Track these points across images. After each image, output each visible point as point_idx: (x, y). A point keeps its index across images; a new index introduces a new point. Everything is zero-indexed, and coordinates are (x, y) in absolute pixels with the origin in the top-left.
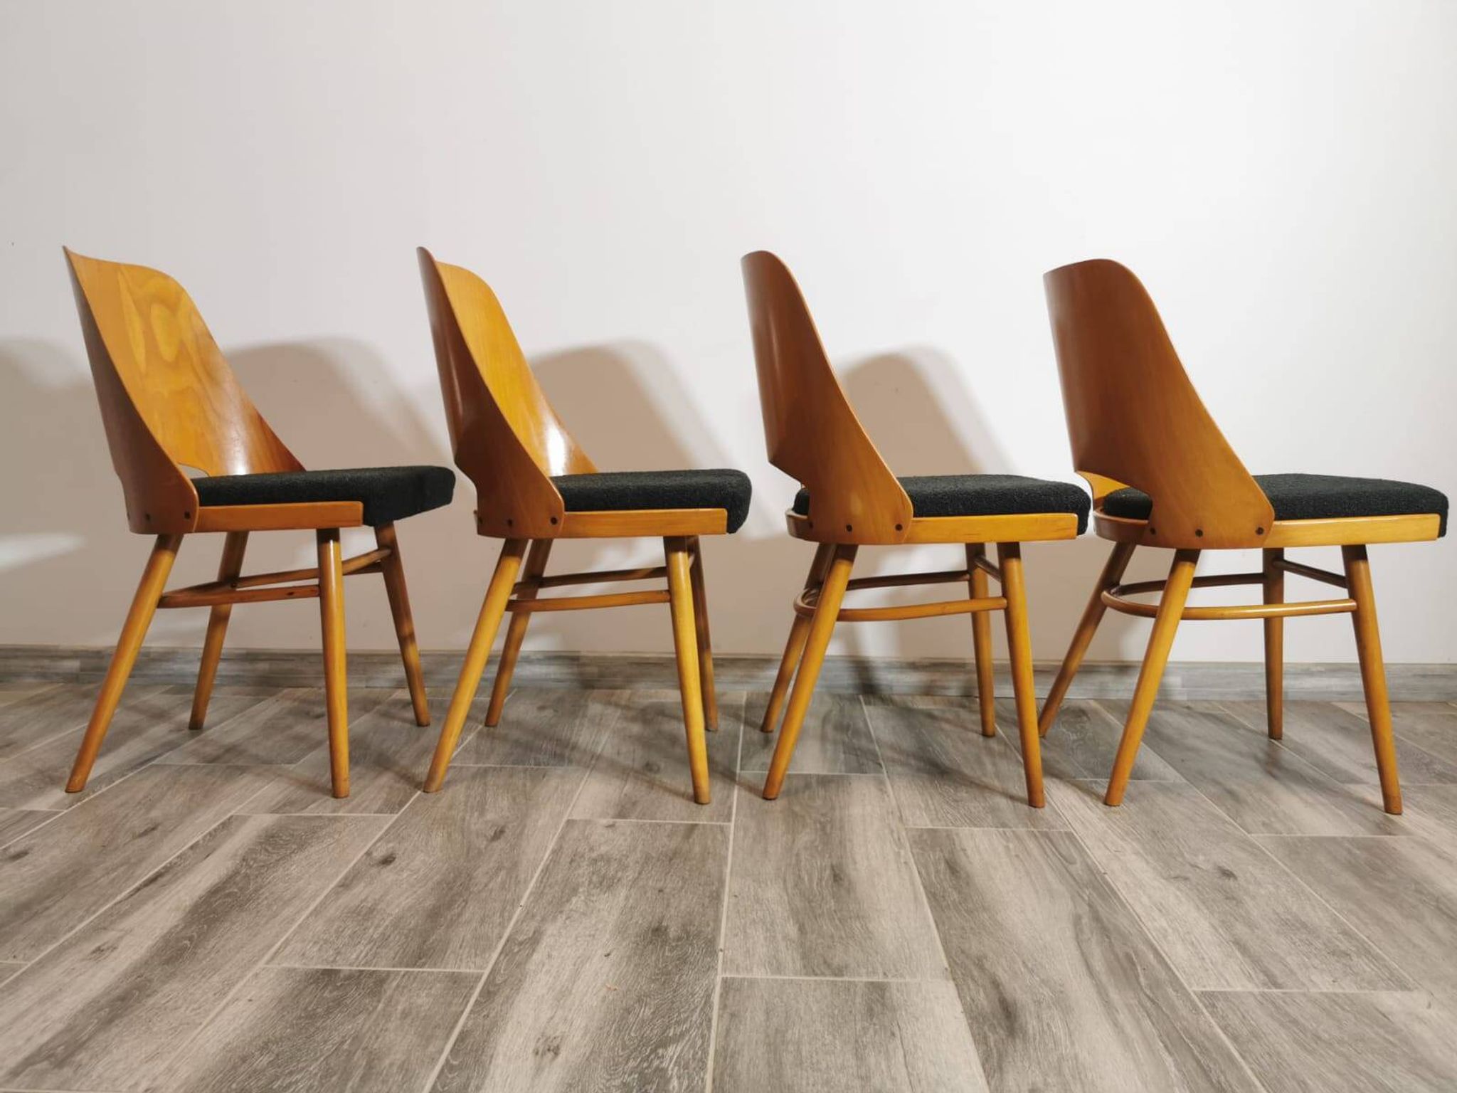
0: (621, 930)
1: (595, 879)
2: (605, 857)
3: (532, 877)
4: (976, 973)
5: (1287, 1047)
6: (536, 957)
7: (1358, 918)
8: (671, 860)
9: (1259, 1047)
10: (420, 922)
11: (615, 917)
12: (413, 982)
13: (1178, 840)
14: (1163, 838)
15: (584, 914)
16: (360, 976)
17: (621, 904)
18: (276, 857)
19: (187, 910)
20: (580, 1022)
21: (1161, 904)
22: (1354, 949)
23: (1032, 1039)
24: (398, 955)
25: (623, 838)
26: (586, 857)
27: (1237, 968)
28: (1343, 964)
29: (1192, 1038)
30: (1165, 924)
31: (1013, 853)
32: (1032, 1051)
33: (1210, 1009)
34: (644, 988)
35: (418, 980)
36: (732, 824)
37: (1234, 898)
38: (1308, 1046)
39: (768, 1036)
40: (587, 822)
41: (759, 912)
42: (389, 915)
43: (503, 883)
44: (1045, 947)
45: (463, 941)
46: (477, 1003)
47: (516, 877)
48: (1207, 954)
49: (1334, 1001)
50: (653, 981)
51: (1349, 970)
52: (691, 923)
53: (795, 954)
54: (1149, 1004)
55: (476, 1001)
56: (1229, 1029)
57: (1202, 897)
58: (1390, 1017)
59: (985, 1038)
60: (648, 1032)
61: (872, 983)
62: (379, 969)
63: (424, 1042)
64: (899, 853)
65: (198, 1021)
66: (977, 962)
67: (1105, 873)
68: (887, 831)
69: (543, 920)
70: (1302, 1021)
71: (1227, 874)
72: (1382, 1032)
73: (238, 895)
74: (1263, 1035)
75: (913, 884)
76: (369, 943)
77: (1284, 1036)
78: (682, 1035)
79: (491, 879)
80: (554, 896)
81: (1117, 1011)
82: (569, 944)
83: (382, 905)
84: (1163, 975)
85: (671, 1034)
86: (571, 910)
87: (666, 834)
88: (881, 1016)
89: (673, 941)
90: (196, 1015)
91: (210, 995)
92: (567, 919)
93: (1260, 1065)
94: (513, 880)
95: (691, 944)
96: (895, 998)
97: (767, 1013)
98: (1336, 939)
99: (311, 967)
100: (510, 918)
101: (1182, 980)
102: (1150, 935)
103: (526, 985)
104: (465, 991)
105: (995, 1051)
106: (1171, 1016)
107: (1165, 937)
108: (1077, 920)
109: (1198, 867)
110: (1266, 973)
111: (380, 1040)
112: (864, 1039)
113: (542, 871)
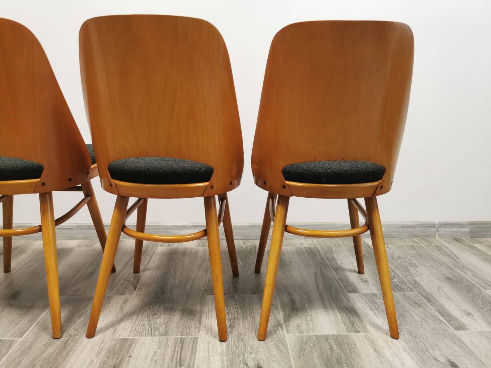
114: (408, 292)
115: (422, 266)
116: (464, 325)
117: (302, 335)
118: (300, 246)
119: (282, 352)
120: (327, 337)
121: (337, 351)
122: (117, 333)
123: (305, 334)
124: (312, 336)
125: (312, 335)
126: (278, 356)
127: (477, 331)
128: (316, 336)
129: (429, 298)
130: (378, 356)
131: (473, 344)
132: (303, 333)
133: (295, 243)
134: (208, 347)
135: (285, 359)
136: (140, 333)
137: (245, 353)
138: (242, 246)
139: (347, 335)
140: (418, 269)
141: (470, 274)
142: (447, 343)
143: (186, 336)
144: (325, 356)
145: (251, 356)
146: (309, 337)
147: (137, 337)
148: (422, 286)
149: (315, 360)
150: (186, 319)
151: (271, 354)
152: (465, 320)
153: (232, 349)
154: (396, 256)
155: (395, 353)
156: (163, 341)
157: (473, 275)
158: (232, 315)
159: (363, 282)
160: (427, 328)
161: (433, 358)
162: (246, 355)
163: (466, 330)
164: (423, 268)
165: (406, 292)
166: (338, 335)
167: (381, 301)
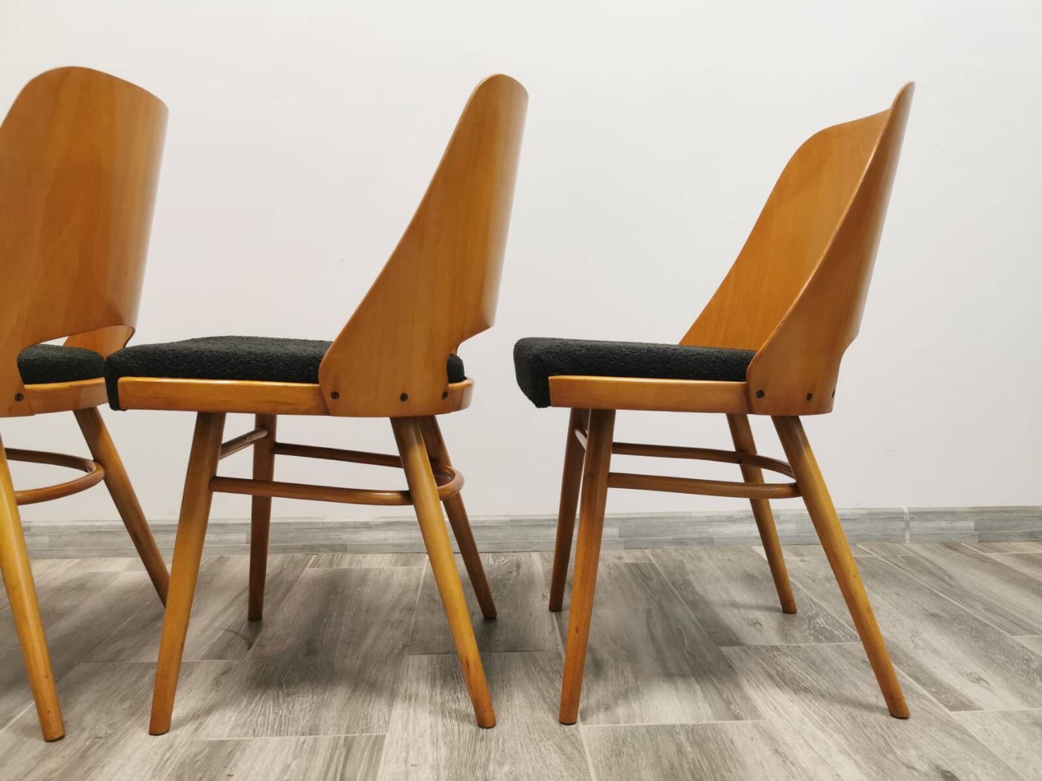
114: (847, 641)
115: (877, 593)
116: (969, 701)
117: (617, 727)
118: (616, 561)
119: (570, 759)
120: (670, 730)
121: (691, 756)
122: (204, 729)
123: (622, 724)
124: (637, 727)
125: (639, 726)
126: (563, 769)
127: (997, 712)
128: (648, 729)
130: (783, 763)
131: (990, 735)
132: (618, 723)
133: (605, 555)
134: (407, 753)
135: (578, 773)
136: (254, 730)
137: (488, 763)
138: (490, 564)
139: (716, 724)
141: (980, 607)
142: (932, 735)
143: (359, 733)
144: (667, 766)
145: (501, 769)
146: (632, 729)
147: (249, 738)
149: (643, 774)
150: (360, 702)
151: (546, 765)
152: (972, 691)
153: (459, 757)
154: (822, 577)
155: (820, 757)
156: (306, 744)
157: (985, 609)
158: (463, 693)
159: (750, 625)
161: (904, 764)
162: (491, 768)
163: (972, 710)
165: (843, 642)
166: (694, 725)
167: (790, 660)
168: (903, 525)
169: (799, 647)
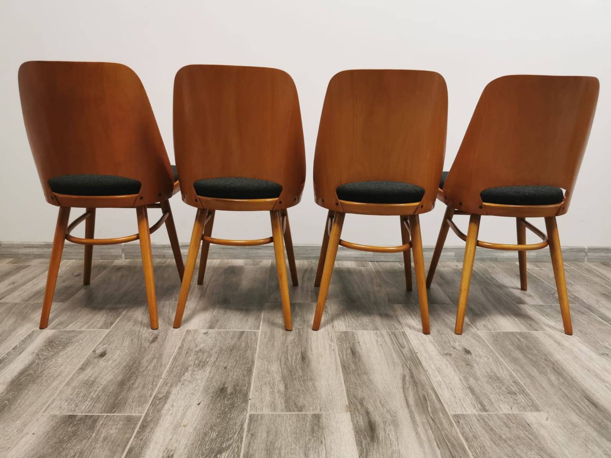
0: (206, 390)
1: (197, 362)
2: (202, 350)
3: (168, 362)
4: (359, 407)
5: (488, 443)
6: (167, 406)
7: (521, 374)
8: (231, 350)
9: (476, 444)
10: (115, 388)
11: (204, 383)
12: (110, 422)
13: (448, 335)
14: (442, 334)
15: (190, 382)
16: (85, 418)
17: (207, 376)
18: (52, 353)
19: (8, 384)
20: (184, 441)
21: (439, 368)
22: (518, 390)
23: (381, 442)
24: (104, 406)
25: (211, 339)
26: (194, 350)
27: (469, 401)
28: (514, 399)
29: (449, 440)
30: (440, 379)
31: (379, 343)
32: (381, 449)
33: (457, 424)
34: (214, 421)
35: (112, 420)
36: (260, 331)
37: (470, 365)
38: (497, 443)
39: (267, 446)
40: (196, 331)
41: (268, 378)
42: (101, 385)
43: (154, 366)
44: (390, 393)
45: (134, 399)
46: (138, 432)
47: (161, 362)
48: (457, 394)
49: (508, 418)
50: (218, 417)
51: (516, 402)
52: (238, 385)
53: (282, 401)
54: (431, 422)
55: (138, 431)
56: (464, 434)
57: (456, 364)
58: (530, 426)
59: (361, 443)
60: (214, 446)
61: (315, 414)
62: (95, 414)
63: (112, 454)
64: (331, 345)
65: (8, 446)
66: (360, 401)
67: (417, 353)
68: (327, 333)
69: (171, 386)
70: (495, 429)
71: (468, 352)
72: (527, 434)
73: (33, 374)
74: (478, 437)
75: (336, 361)
76: (91, 400)
77: (487, 437)
78: (229, 446)
79: (149, 364)
80: (177, 373)
81: (418, 425)
82: (182, 398)
83: (99, 379)
84: (438, 406)
85: (224, 447)
86: (184, 380)
87: (230, 337)
88: (317, 432)
89: (229, 396)
90: (7, 443)
91: (15, 431)
92: (182, 385)
93: (476, 453)
94: (159, 364)
95: (237, 397)
96: (324, 422)
97: (268, 432)
98: (511, 385)
99: (63, 414)
100: (156, 385)
101: (446, 408)
102: (433, 384)
103: (161, 422)
104: (132, 426)
105: (365, 450)
106: (440, 428)
107: (440, 385)
108: (404, 377)
109: (456, 349)
110: (481, 404)
111: (92, 454)
112: (309, 446)
113: (173, 359)
115: (578, 284)
117: (491, 332)
118: (456, 267)
120: (512, 333)
121: (524, 342)
123: (493, 331)
126: (478, 344)
128: (504, 333)
129: (590, 308)
132: (491, 330)
134: (417, 337)
135: (484, 345)
136: (355, 328)
137: (450, 342)
139: (529, 332)
140: (574, 287)
143: (395, 330)
144: (516, 344)
145: (456, 343)
146: (498, 333)
147: (355, 331)
148: (582, 300)
149: (509, 347)
151: (472, 343)
153: (437, 339)
155: (573, 344)
156: (378, 333)
159: (528, 296)
160: (594, 328)
164: (579, 286)
166: (521, 332)
167: (549, 310)
168: (584, 254)
169: (551, 305)
